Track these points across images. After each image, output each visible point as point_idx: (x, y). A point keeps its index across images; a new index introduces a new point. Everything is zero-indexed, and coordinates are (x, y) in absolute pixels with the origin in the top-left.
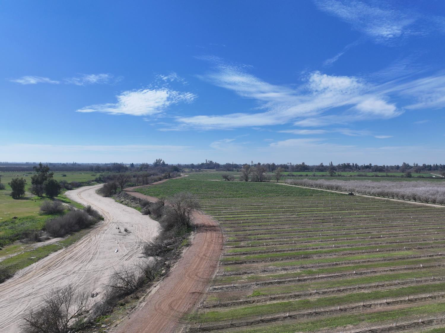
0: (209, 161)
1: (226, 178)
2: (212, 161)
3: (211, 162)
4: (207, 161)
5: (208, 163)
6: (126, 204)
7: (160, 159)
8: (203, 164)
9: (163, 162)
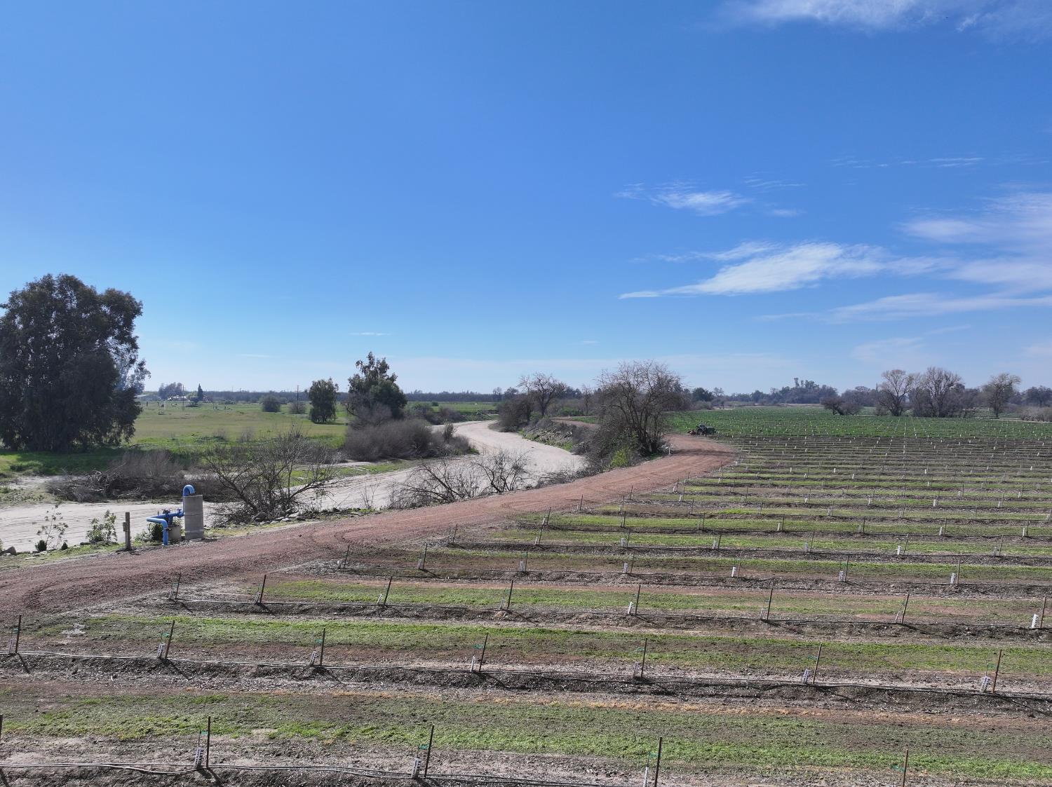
1: (836, 409)
6: (544, 441)
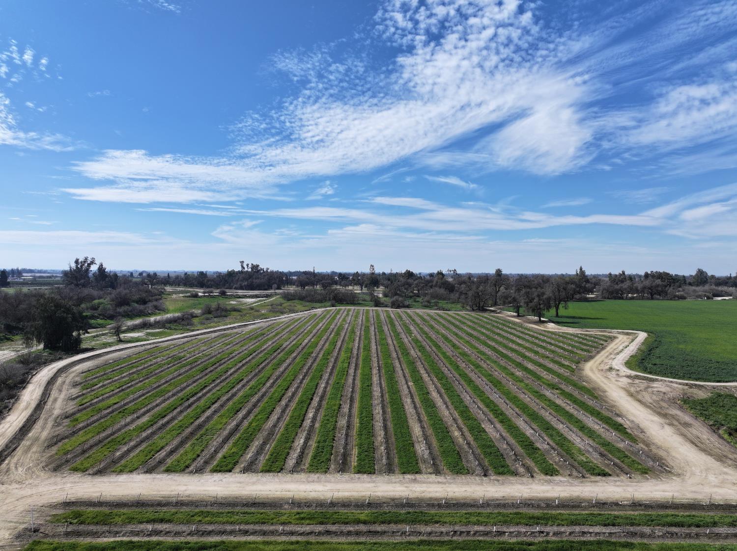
0: (250, 266)
2: (258, 266)
3: (255, 267)
4: (245, 266)
5: (247, 271)
7: (86, 259)
8: (231, 274)
9: (101, 269)
